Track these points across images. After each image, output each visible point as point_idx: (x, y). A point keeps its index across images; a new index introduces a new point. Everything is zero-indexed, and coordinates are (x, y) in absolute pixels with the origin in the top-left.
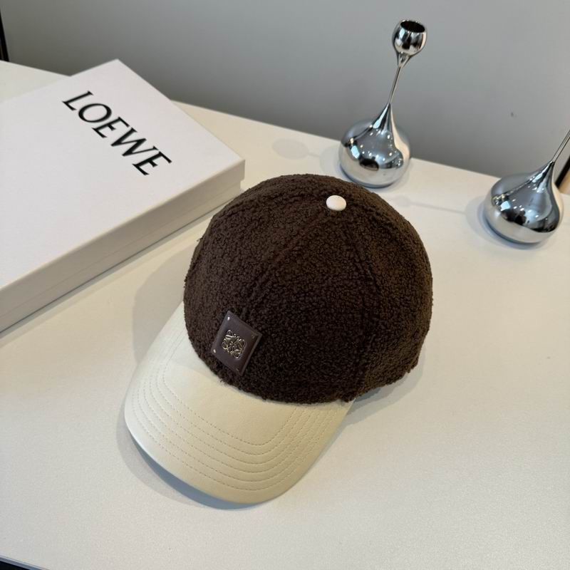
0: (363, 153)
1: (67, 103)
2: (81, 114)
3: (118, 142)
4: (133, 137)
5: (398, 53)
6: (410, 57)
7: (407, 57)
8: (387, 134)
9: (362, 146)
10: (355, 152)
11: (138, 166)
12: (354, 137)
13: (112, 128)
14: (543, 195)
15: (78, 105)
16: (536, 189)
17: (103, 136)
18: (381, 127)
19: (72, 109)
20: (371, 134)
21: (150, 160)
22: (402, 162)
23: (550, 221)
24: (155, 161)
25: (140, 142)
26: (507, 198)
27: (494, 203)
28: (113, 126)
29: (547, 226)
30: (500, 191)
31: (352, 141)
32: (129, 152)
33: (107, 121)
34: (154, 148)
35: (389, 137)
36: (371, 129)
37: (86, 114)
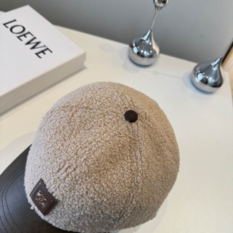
0: (139, 51)
1: (5, 24)
2: (11, 30)
3: (28, 43)
4: (35, 41)
5: (156, 6)
6: (161, 8)
7: (160, 8)
8: (149, 43)
9: (138, 48)
10: (135, 50)
11: (37, 54)
12: (136, 44)
13: (25, 37)
14: (216, 71)
15: (10, 26)
16: (213, 68)
17: (21, 40)
18: (147, 39)
19: (7, 27)
20: (143, 42)
21: (43, 52)
22: (156, 56)
23: (219, 83)
24: (45, 52)
25: (38, 43)
26: (201, 72)
27: (195, 74)
28: (27, 35)
29: (217, 85)
30: (198, 69)
31: (134, 45)
32: (33, 48)
33: (23, 33)
34: (45, 46)
35: (150, 44)
36: (143, 40)
37: (14, 30)
